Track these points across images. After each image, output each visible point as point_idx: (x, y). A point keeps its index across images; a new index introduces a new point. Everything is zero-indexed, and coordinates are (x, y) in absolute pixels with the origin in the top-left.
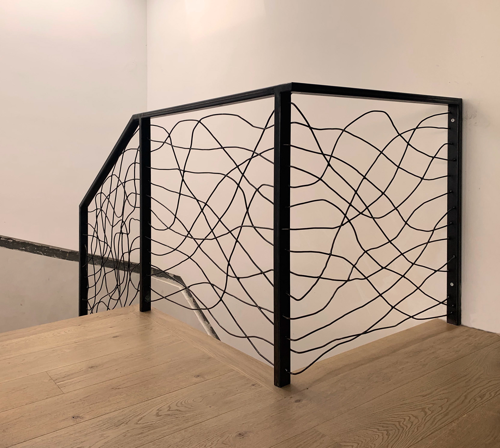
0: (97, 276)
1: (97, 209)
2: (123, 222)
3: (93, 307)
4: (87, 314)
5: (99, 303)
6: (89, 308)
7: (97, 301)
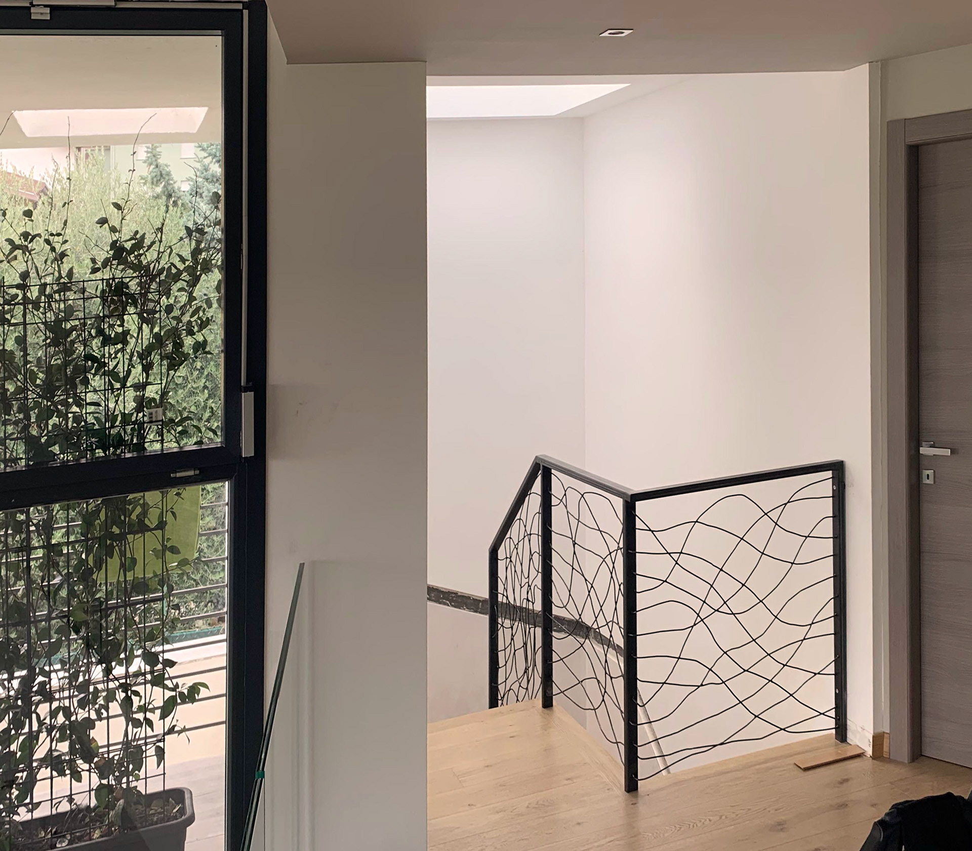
0: (508, 650)
1: (507, 558)
2: (529, 586)
3: (504, 696)
4: (498, 706)
5: (509, 691)
6: (500, 698)
7: (508, 689)
